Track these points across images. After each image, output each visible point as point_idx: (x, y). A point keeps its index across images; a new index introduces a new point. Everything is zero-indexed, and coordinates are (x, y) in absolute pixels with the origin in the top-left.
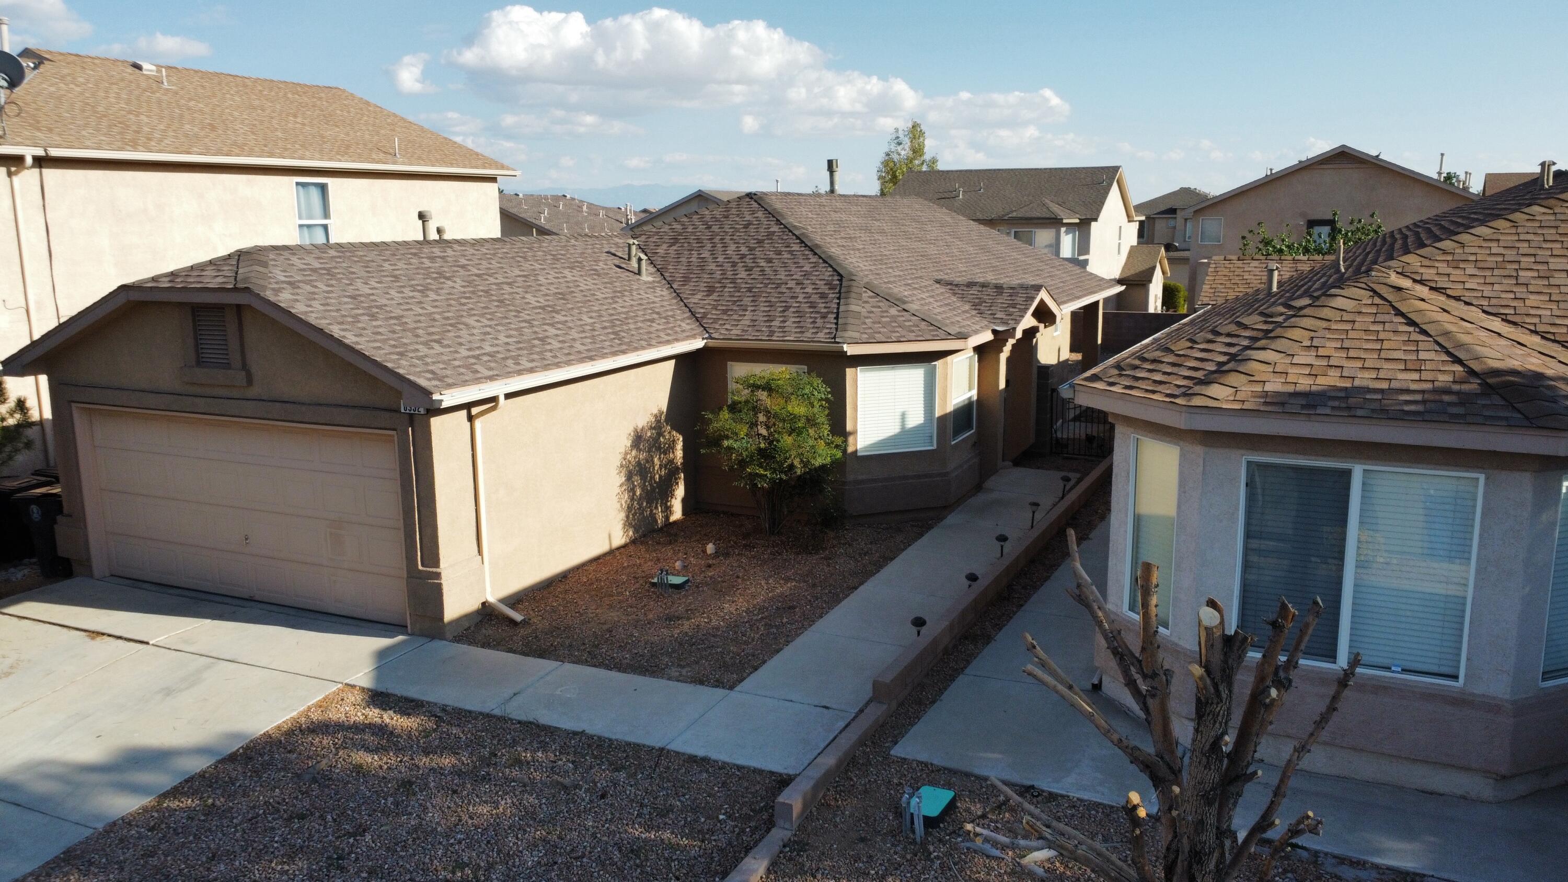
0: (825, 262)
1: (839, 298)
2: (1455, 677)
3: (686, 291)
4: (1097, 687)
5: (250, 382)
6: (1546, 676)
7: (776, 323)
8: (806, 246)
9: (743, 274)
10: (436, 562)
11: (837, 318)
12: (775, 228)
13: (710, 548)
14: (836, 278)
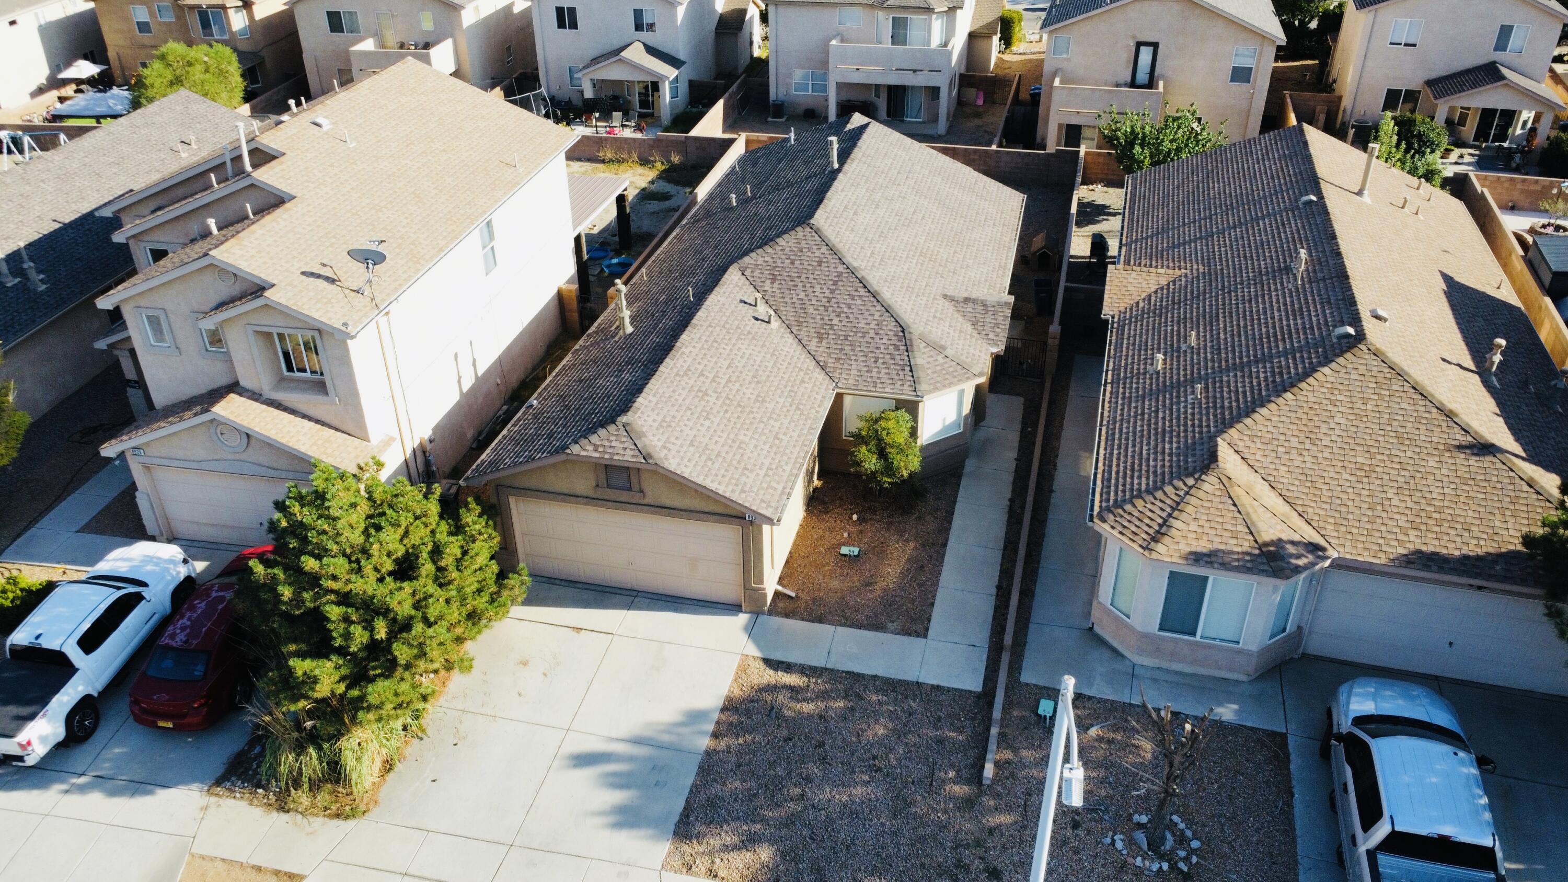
0: (887, 311)
1: (907, 351)
2: (1238, 643)
3: (803, 334)
4: (1091, 629)
5: (644, 497)
6: (1271, 638)
7: (874, 374)
8: (869, 292)
9: (836, 321)
10: (762, 582)
11: (911, 371)
12: (841, 268)
13: (855, 517)
14: (900, 329)
